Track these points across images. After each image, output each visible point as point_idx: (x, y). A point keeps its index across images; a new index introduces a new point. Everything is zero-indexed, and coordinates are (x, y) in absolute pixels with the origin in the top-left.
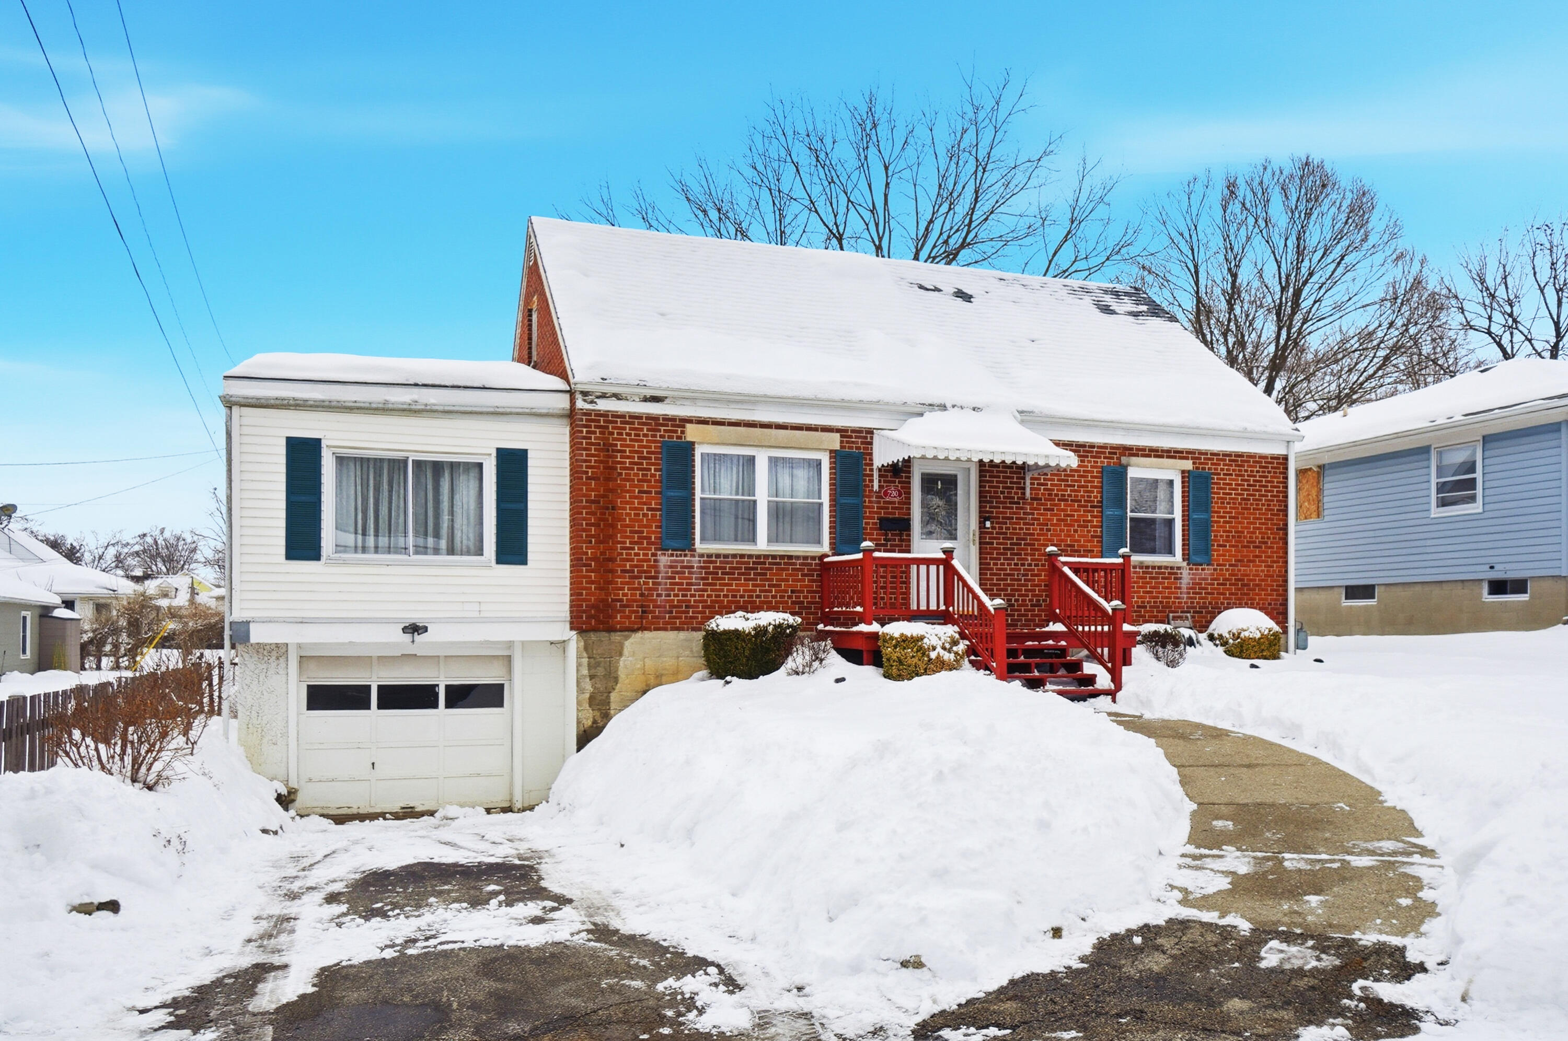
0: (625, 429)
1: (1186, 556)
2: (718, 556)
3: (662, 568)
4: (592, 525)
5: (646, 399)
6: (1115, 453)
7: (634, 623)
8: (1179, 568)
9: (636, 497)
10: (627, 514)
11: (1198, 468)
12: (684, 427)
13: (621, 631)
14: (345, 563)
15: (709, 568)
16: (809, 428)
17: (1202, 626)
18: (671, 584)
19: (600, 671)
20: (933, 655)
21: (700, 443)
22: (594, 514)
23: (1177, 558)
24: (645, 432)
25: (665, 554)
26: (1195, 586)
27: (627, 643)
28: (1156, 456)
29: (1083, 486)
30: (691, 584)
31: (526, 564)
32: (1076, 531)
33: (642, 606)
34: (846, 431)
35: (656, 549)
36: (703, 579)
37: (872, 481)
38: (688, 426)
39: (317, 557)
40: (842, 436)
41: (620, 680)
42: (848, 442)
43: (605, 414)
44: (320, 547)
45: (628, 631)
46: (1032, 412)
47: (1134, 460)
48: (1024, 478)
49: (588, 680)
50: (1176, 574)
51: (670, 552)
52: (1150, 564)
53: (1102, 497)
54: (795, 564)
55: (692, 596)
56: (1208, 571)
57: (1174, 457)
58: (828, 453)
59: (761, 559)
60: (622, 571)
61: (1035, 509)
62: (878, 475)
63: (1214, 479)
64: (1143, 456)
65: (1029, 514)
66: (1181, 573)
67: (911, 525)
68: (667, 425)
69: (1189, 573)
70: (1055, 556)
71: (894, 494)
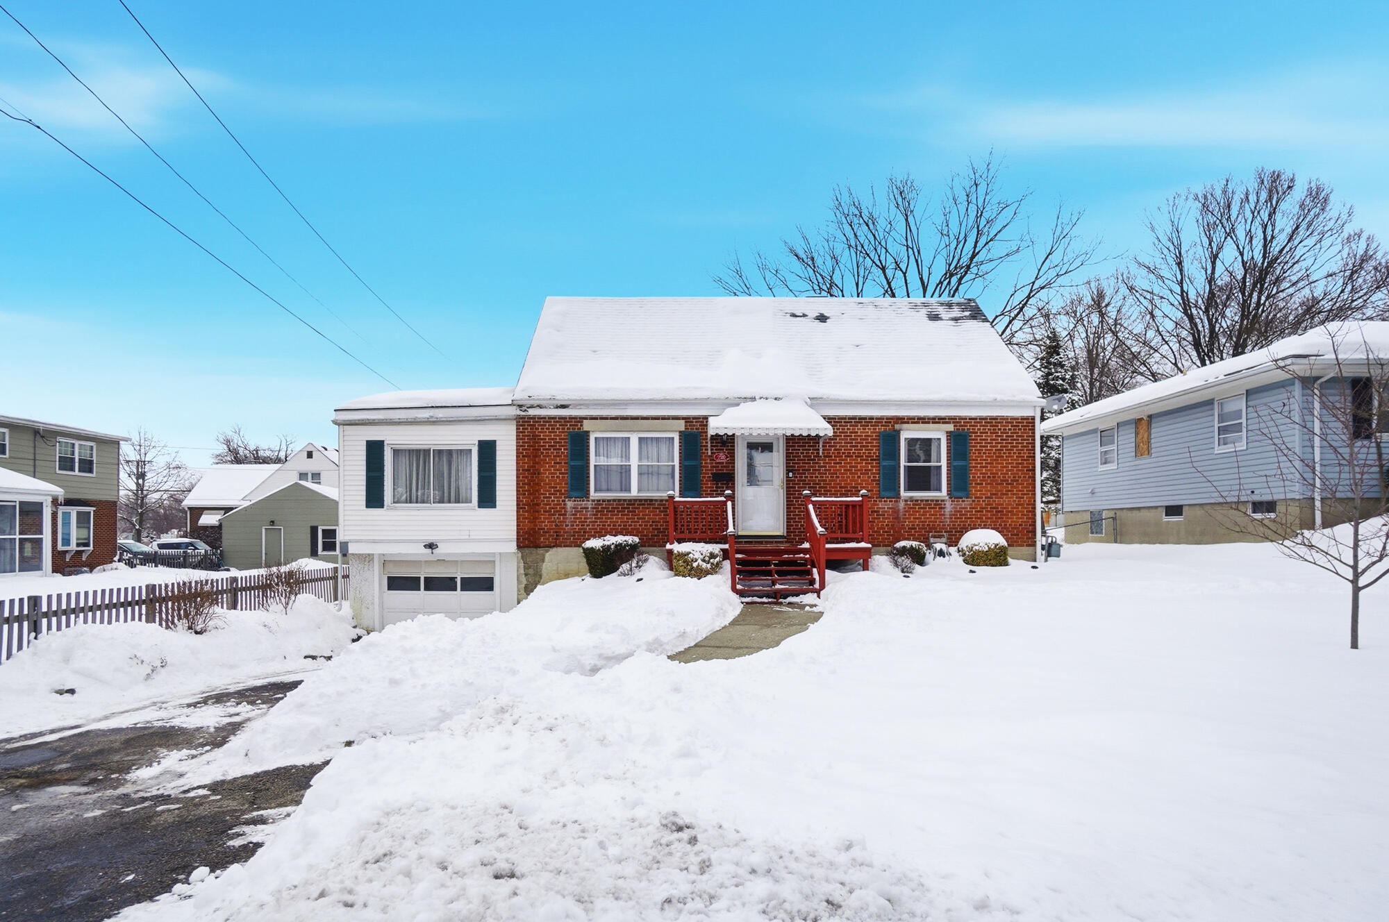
0: (545, 426)
1: (949, 493)
2: (604, 501)
3: (569, 509)
4: (525, 484)
5: (557, 407)
6: (891, 422)
7: (552, 542)
8: (943, 501)
9: (552, 467)
10: (547, 477)
11: (959, 429)
12: (582, 422)
13: (544, 547)
14: (396, 509)
15: (598, 508)
16: (664, 418)
17: (953, 542)
18: (574, 518)
19: (531, 571)
20: (695, 565)
21: (593, 432)
22: (526, 477)
23: (944, 492)
24: (558, 427)
25: (570, 501)
26: (956, 514)
27: (547, 555)
28: (922, 423)
29: (864, 446)
30: (588, 519)
31: (495, 507)
32: (859, 477)
33: (556, 532)
34: (689, 418)
35: (565, 497)
37: (707, 450)
38: (584, 421)
39: (382, 506)
40: (686, 422)
41: (543, 577)
42: (690, 425)
43: (534, 418)
44: (383, 500)
45: (548, 547)
46: (821, 398)
47: (905, 426)
48: (819, 443)
49: (524, 576)
50: (941, 504)
51: (573, 499)
52: (921, 498)
53: (879, 453)
54: (654, 504)
55: (587, 525)
56: (966, 503)
57: (939, 423)
58: (678, 433)
59: (632, 502)
60: (544, 512)
61: (827, 463)
62: (711, 446)
63: (972, 436)
64: (912, 423)
65: (822, 467)
66: (945, 504)
67: (734, 477)
68: (572, 422)
69: (952, 504)
70: (808, 497)
71: (722, 457)
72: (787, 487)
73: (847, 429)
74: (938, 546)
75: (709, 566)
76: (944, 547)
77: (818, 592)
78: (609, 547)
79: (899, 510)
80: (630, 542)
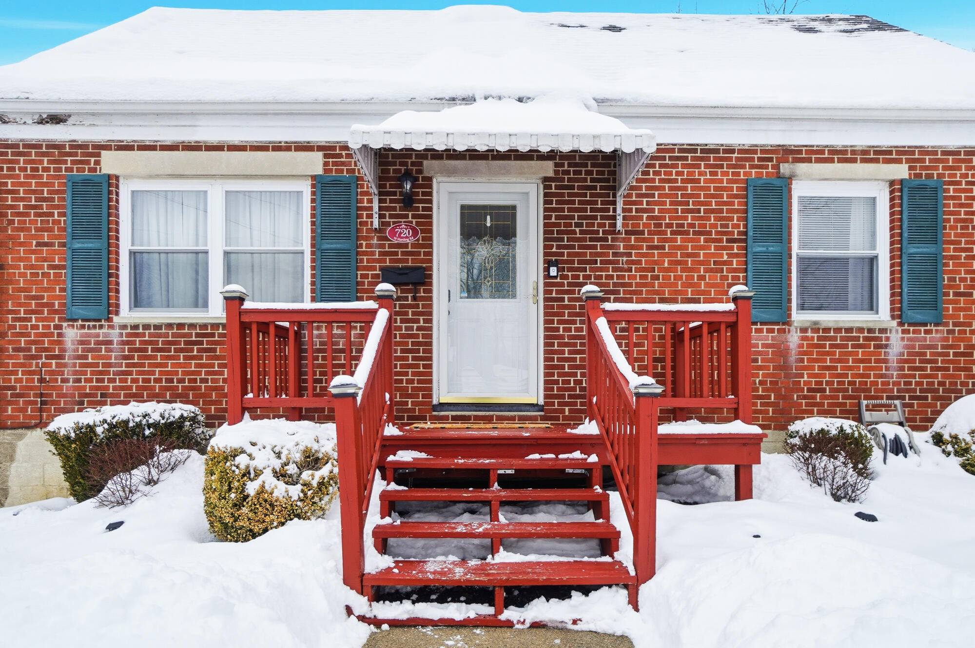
0: (18, 162)
1: (897, 312)
2: (146, 327)
3: (69, 345)
5: (42, 121)
6: (771, 160)
7: (31, 417)
8: (883, 331)
9: (33, 252)
10: (21, 275)
11: (918, 176)
12: (99, 155)
13: (13, 428)
15: (134, 343)
16: (278, 147)
17: (921, 421)
18: (82, 365)
21: (128, 177)
23: (883, 315)
24: (45, 165)
25: (73, 326)
26: (912, 358)
27: (20, 444)
28: (841, 161)
29: (713, 211)
30: (110, 365)
33: (41, 395)
34: (333, 148)
35: (60, 319)
36: (125, 357)
37: (370, 216)
38: (103, 153)
40: (325, 156)
42: (334, 164)
45: (22, 428)
46: (620, 100)
47: (802, 168)
48: (614, 203)
50: (880, 339)
51: (80, 322)
52: (831, 325)
53: (746, 226)
55: (111, 380)
56: (936, 335)
57: (876, 161)
58: (309, 182)
60: (14, 350)
61: (633, 247)
62: (380, 208)
63: (948, 190)
64: (819, 161)
65: (622, 255)
66: (888, 339)
67: (430, 276)
68: (76, 155)
69: (903, 339)
70: (593, 299)
71: (405, 236)
72: (546, 300)
73: (678, 174)
74: (890, 431)
75: (295, 491)
76: (902, 433)
77: (632, 588)
78: (91, 428)
79: (787, 348)
80: (155, 417)
